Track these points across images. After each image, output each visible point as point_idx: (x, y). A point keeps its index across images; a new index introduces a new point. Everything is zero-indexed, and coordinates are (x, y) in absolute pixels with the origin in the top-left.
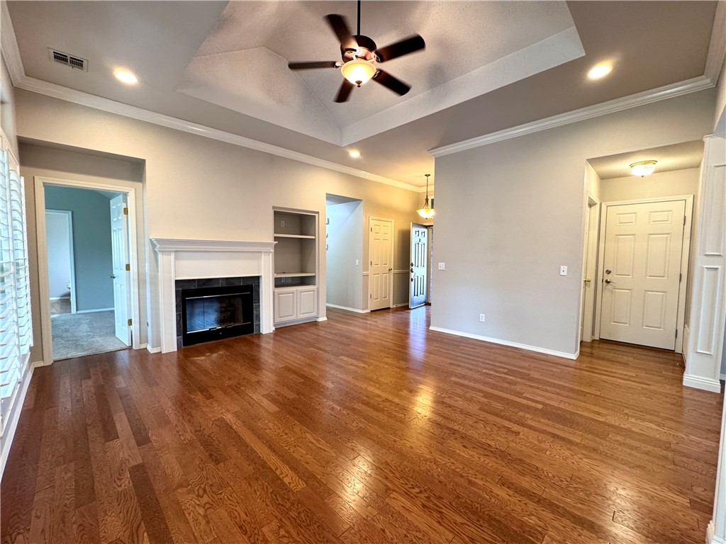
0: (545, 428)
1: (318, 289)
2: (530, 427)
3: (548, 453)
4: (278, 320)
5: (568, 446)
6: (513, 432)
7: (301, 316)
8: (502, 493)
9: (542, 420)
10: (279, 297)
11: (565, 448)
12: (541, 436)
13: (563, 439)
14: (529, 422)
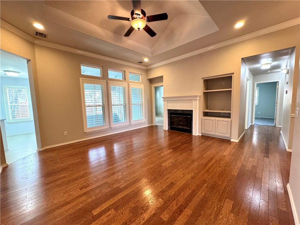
0: (75, 202)
1: (231, 121)
2: (81, 196)
3: (62, 194)
4: (204, 132)
5: (57, 205)
6: (83, 188)
7: (217, 134)
8: (62, 176)
9: (81, 205)
10: (204, 121)
11: (57, 203)
12: (72, 198)
13: (62, 206)
14: (84, 198)
